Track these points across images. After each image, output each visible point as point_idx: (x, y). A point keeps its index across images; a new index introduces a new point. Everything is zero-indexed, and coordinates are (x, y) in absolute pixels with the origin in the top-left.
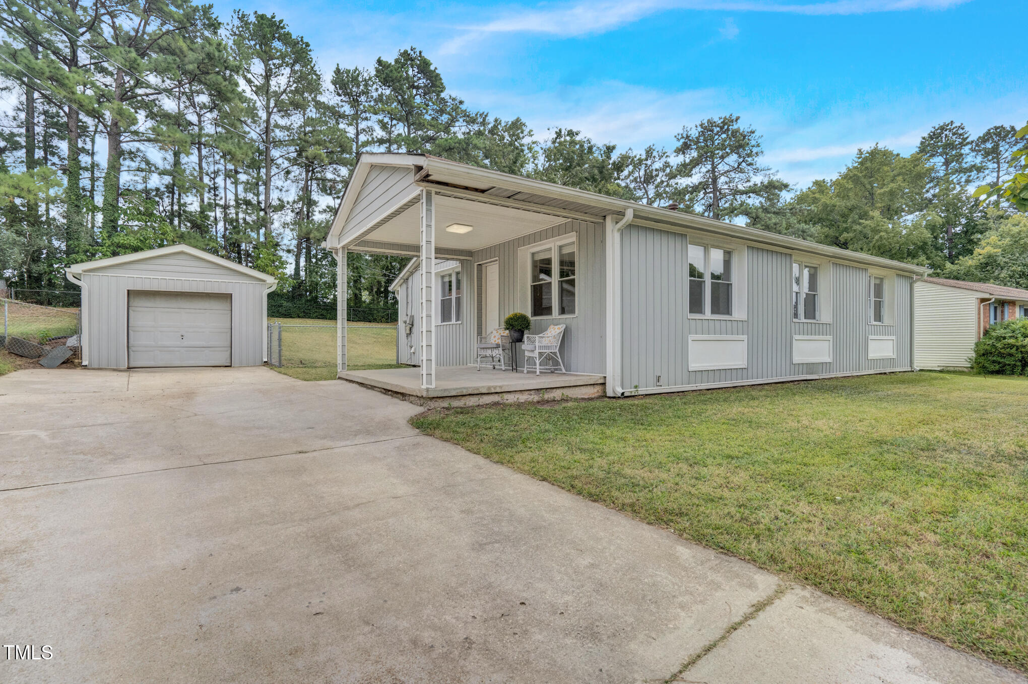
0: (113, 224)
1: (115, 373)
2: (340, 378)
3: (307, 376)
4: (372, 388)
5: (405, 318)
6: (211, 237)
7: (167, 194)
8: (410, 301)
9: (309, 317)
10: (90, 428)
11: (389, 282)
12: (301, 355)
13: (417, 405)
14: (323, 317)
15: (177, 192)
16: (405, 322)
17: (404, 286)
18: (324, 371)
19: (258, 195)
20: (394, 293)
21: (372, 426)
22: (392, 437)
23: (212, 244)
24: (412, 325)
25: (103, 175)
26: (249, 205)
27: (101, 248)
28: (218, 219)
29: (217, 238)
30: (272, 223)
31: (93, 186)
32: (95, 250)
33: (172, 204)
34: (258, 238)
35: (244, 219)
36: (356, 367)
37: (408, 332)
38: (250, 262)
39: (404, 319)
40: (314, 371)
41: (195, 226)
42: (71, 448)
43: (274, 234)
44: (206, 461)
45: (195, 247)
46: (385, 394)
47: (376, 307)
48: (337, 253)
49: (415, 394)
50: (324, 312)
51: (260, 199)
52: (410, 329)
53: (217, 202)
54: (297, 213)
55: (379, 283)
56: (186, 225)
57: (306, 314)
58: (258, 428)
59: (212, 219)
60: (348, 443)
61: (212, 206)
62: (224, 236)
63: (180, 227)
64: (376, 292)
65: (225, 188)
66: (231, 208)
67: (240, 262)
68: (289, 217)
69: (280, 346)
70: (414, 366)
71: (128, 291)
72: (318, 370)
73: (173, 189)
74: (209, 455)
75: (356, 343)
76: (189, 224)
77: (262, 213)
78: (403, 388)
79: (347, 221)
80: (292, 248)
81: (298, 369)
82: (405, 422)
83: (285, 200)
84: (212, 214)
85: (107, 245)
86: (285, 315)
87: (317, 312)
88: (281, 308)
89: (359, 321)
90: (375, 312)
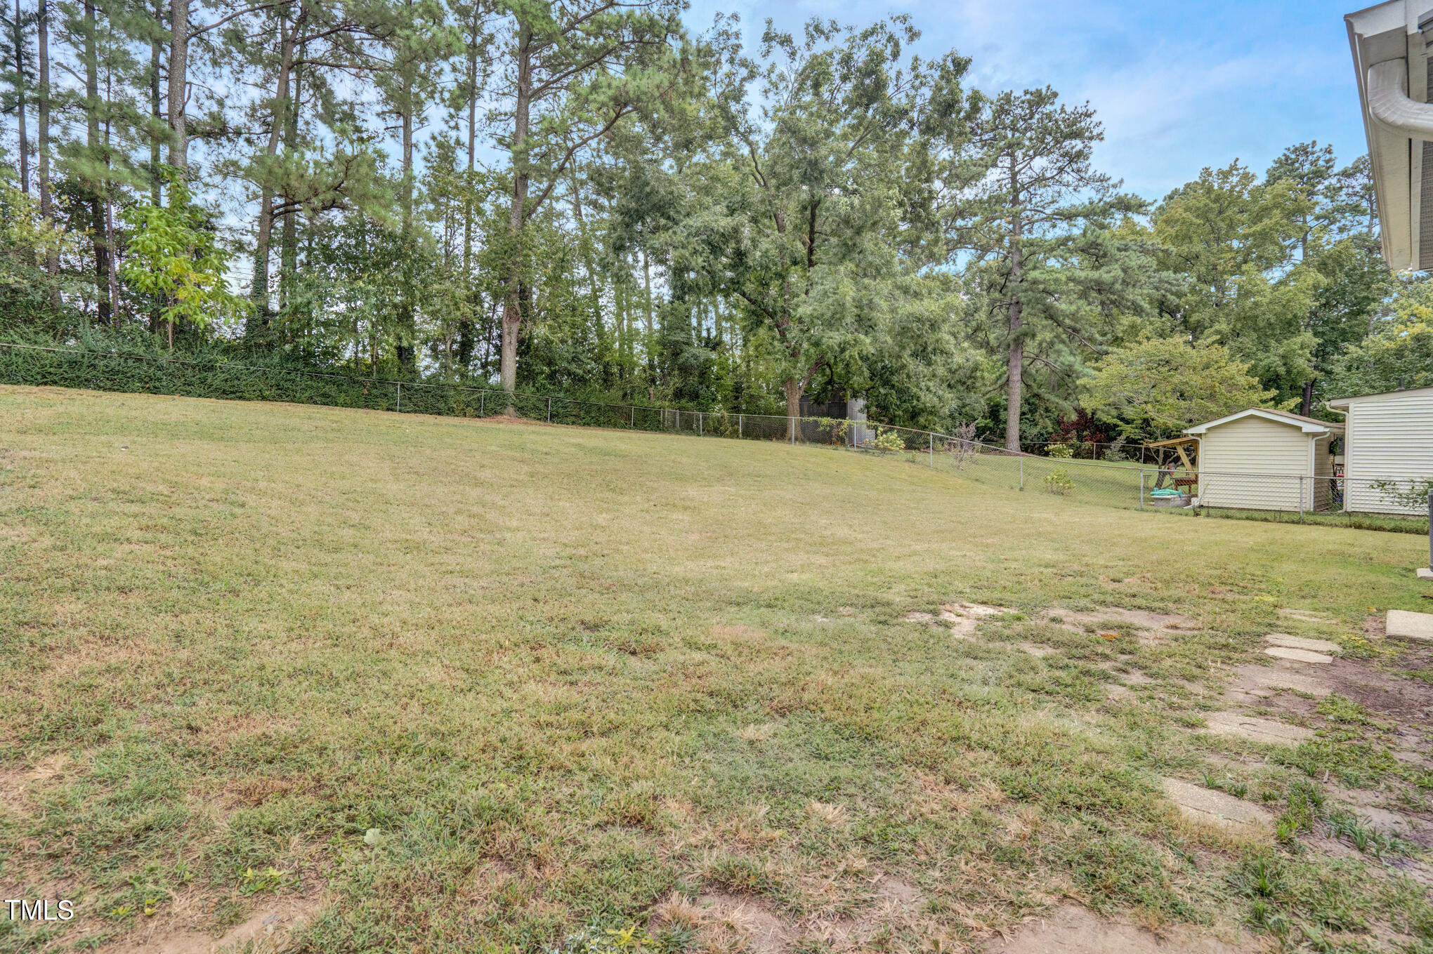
9: (292, 400)
50: (331, 389)
57: (283, 393)
86: (224, 392)
87: (311, 387)
88: (210, 374)
89: (416, 412)
90: (452, 393)
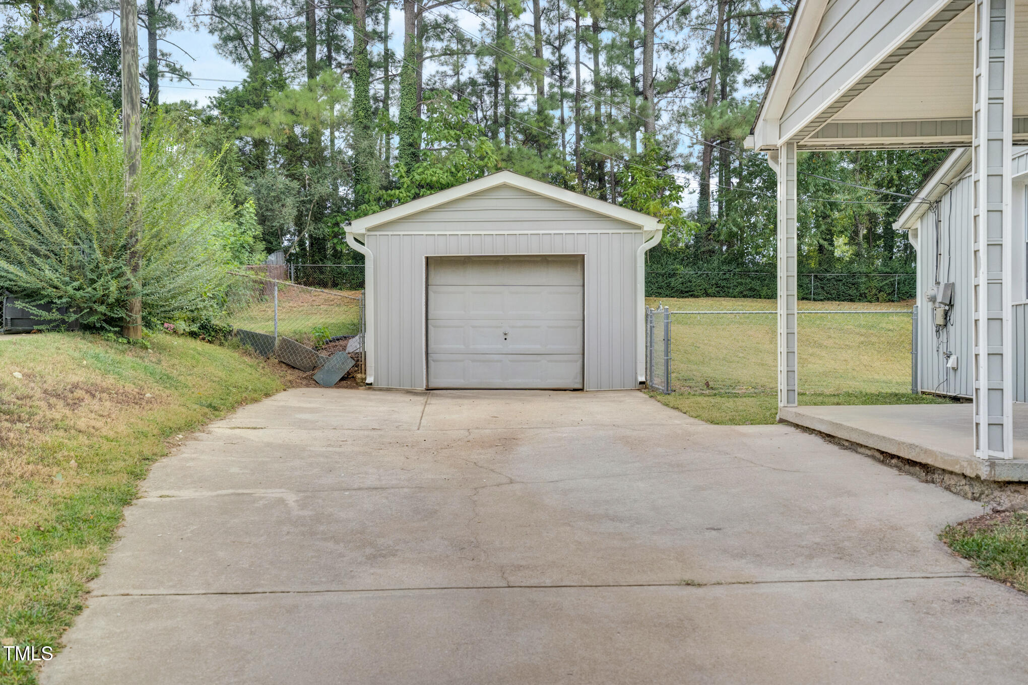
0: (412, 150)
1: (408, 398)
2: (782, 421)
3: (716, 414)
4: (853, 446)
5: (931, 290)
6: (554, 155)
7: (488, 89)
8: (944, 250)
9: (727, 295)
10: (354, 492)
11: (895, 211)
12: (708, 371)
13: (965, 496)
14: (754, 294)
15: (503, 83)
16: (933, 299)
17: (931, 217)
18: (750, 405)
19: (631, 67)
20: (905, 236)
21: (849, 538)
22: (898, 574)
23: (557, 168)
24: (951, 305)
25: (400, 70)
26: (616, 87)
27: (397, 192)
28: (566, 121)
29: (564, 155)
30: (658, 117)
31: (387, 93)
32: (390, 196)
33: (496, 105)
34: (634, 147)
35: (609, 116)
36: (820, 399)
37: (940, 321)
38: (620, 195)
39: (931, 293)
40: (730, 403)
41: (531, 139)
42: (322, 528)
43: (660, 138)
44: (513, 580)
45: (528, 174)
46: (883, 462)
47: (864, 269)
48: (775, 158)
49: (957, 469)
50: (756, 284)
51: (636, 74)
52: (946, 314)
53: (565, 90)
54: (703, 91)
55: (872, 216)
56: (516, 139)
57: (720, 290)
58: (612, 519)
59: (556, 121)
60: (792, 574)
61: (555, 100)
62: (576, 152)
63: (507, 142)
64: (866, 237)
65: (578, 63)
66: (587, 99)
67: (603, 198)
68: (689, 99)
69: (667, 352)
70: (956, 399)
71: (427, 258)
72: (739, 401)
73: (496, 78)
74: (519, 568)
75: (820, 346)
76: (520, 137)
77: (639, 101)
78: (926, 452)
79: (797, 86)
80: (693, 160)
81: (699, 399)
82: (932, 536)
83: (681, 68)
84: (557, 113)
85: (405, 186)
86: (682, 292)
87: (741, 284)
88: (673, 279)
89: (828, 299)
90: (864, 279)
